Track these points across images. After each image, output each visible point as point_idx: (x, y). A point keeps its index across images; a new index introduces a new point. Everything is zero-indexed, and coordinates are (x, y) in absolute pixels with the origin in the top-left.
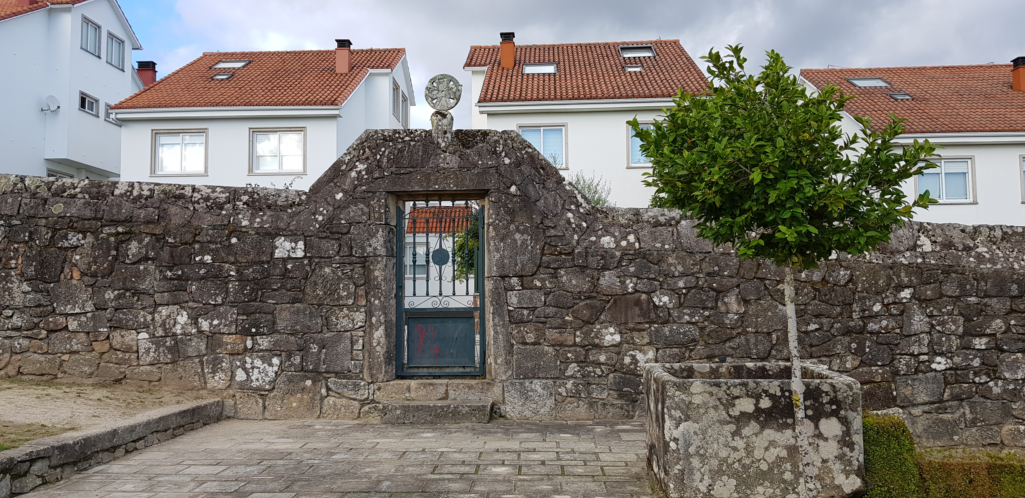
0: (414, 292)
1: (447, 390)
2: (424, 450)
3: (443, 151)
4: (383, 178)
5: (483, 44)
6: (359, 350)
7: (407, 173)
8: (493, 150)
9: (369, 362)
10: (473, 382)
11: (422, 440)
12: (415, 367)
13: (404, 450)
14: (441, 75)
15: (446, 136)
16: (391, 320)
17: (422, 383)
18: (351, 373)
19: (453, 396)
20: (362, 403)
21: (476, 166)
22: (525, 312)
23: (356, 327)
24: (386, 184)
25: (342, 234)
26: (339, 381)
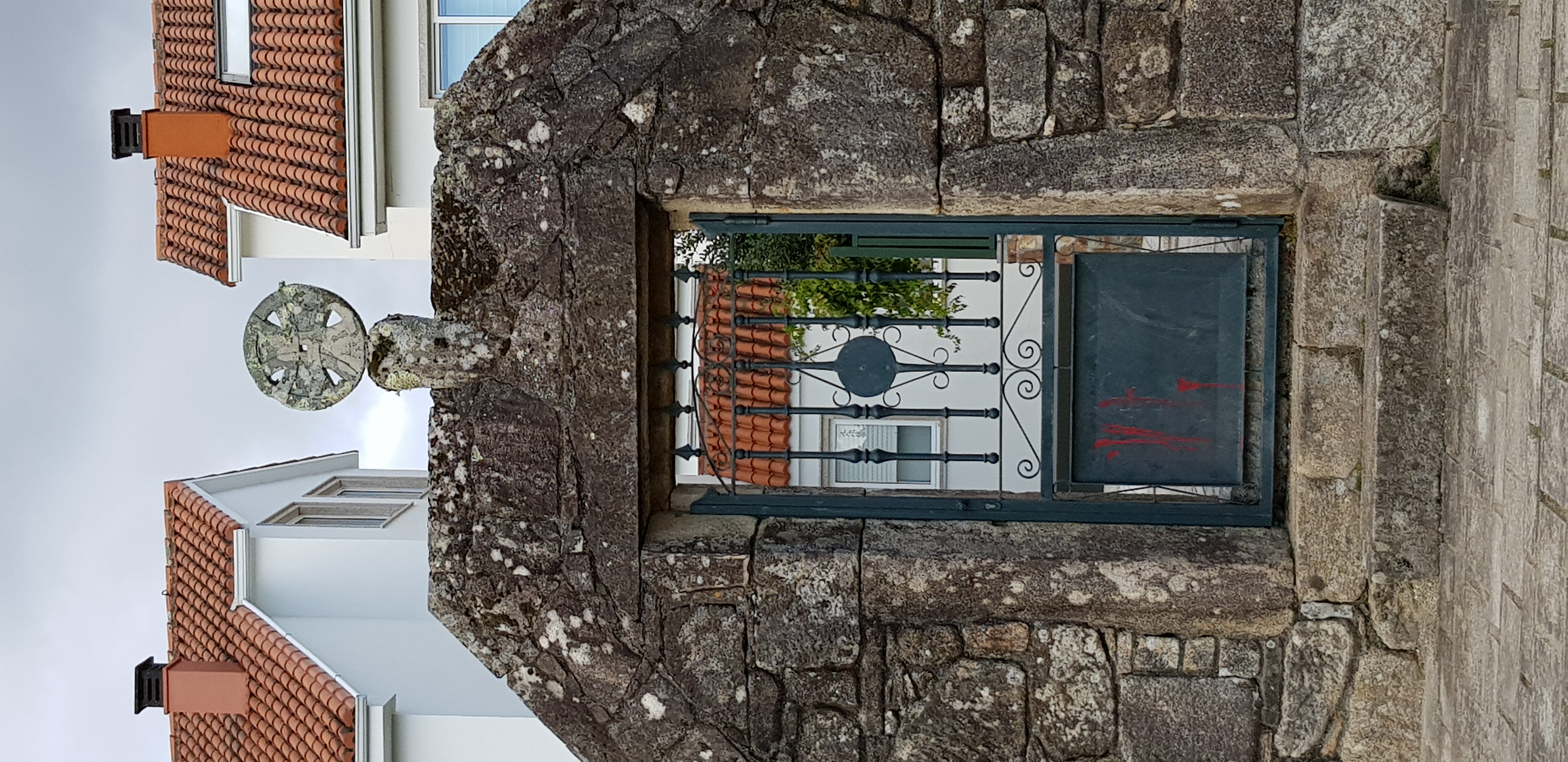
0: (985, 458)
1: (1329, 352)
2: (1536, 432)
3: (503, 351)
4: (592, 559)
5: (153, 218)
6: (1182, 649)
7: (579, 476)
8: (500, 180)
9: (1223, 616)
10: (1303, 260)
11: (1501, 439)
12: (1245, 459)
13: (1534, 498)
14: (246, 352)
15: (452, 339)
16: (1082, 539)
17: (1303, 437)
18: (1262, 680)
19: (1352, 331)
20: (1364, 643)
21: (555, 241)
22: (1064, 75)
23: (1101, 657)
24: (615, 548)
25: (781, 701)
26: (1285, 719)
